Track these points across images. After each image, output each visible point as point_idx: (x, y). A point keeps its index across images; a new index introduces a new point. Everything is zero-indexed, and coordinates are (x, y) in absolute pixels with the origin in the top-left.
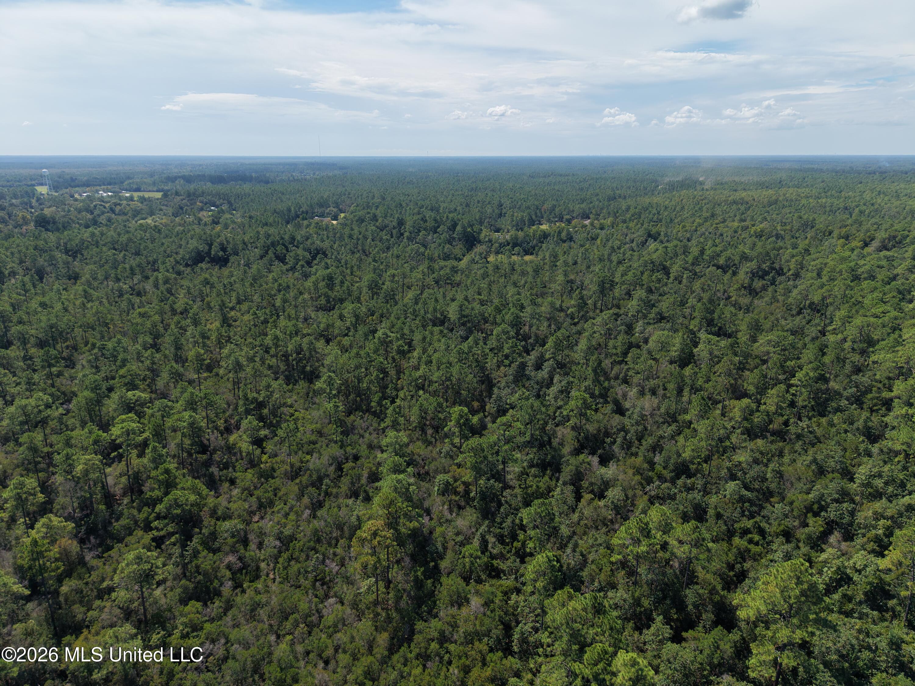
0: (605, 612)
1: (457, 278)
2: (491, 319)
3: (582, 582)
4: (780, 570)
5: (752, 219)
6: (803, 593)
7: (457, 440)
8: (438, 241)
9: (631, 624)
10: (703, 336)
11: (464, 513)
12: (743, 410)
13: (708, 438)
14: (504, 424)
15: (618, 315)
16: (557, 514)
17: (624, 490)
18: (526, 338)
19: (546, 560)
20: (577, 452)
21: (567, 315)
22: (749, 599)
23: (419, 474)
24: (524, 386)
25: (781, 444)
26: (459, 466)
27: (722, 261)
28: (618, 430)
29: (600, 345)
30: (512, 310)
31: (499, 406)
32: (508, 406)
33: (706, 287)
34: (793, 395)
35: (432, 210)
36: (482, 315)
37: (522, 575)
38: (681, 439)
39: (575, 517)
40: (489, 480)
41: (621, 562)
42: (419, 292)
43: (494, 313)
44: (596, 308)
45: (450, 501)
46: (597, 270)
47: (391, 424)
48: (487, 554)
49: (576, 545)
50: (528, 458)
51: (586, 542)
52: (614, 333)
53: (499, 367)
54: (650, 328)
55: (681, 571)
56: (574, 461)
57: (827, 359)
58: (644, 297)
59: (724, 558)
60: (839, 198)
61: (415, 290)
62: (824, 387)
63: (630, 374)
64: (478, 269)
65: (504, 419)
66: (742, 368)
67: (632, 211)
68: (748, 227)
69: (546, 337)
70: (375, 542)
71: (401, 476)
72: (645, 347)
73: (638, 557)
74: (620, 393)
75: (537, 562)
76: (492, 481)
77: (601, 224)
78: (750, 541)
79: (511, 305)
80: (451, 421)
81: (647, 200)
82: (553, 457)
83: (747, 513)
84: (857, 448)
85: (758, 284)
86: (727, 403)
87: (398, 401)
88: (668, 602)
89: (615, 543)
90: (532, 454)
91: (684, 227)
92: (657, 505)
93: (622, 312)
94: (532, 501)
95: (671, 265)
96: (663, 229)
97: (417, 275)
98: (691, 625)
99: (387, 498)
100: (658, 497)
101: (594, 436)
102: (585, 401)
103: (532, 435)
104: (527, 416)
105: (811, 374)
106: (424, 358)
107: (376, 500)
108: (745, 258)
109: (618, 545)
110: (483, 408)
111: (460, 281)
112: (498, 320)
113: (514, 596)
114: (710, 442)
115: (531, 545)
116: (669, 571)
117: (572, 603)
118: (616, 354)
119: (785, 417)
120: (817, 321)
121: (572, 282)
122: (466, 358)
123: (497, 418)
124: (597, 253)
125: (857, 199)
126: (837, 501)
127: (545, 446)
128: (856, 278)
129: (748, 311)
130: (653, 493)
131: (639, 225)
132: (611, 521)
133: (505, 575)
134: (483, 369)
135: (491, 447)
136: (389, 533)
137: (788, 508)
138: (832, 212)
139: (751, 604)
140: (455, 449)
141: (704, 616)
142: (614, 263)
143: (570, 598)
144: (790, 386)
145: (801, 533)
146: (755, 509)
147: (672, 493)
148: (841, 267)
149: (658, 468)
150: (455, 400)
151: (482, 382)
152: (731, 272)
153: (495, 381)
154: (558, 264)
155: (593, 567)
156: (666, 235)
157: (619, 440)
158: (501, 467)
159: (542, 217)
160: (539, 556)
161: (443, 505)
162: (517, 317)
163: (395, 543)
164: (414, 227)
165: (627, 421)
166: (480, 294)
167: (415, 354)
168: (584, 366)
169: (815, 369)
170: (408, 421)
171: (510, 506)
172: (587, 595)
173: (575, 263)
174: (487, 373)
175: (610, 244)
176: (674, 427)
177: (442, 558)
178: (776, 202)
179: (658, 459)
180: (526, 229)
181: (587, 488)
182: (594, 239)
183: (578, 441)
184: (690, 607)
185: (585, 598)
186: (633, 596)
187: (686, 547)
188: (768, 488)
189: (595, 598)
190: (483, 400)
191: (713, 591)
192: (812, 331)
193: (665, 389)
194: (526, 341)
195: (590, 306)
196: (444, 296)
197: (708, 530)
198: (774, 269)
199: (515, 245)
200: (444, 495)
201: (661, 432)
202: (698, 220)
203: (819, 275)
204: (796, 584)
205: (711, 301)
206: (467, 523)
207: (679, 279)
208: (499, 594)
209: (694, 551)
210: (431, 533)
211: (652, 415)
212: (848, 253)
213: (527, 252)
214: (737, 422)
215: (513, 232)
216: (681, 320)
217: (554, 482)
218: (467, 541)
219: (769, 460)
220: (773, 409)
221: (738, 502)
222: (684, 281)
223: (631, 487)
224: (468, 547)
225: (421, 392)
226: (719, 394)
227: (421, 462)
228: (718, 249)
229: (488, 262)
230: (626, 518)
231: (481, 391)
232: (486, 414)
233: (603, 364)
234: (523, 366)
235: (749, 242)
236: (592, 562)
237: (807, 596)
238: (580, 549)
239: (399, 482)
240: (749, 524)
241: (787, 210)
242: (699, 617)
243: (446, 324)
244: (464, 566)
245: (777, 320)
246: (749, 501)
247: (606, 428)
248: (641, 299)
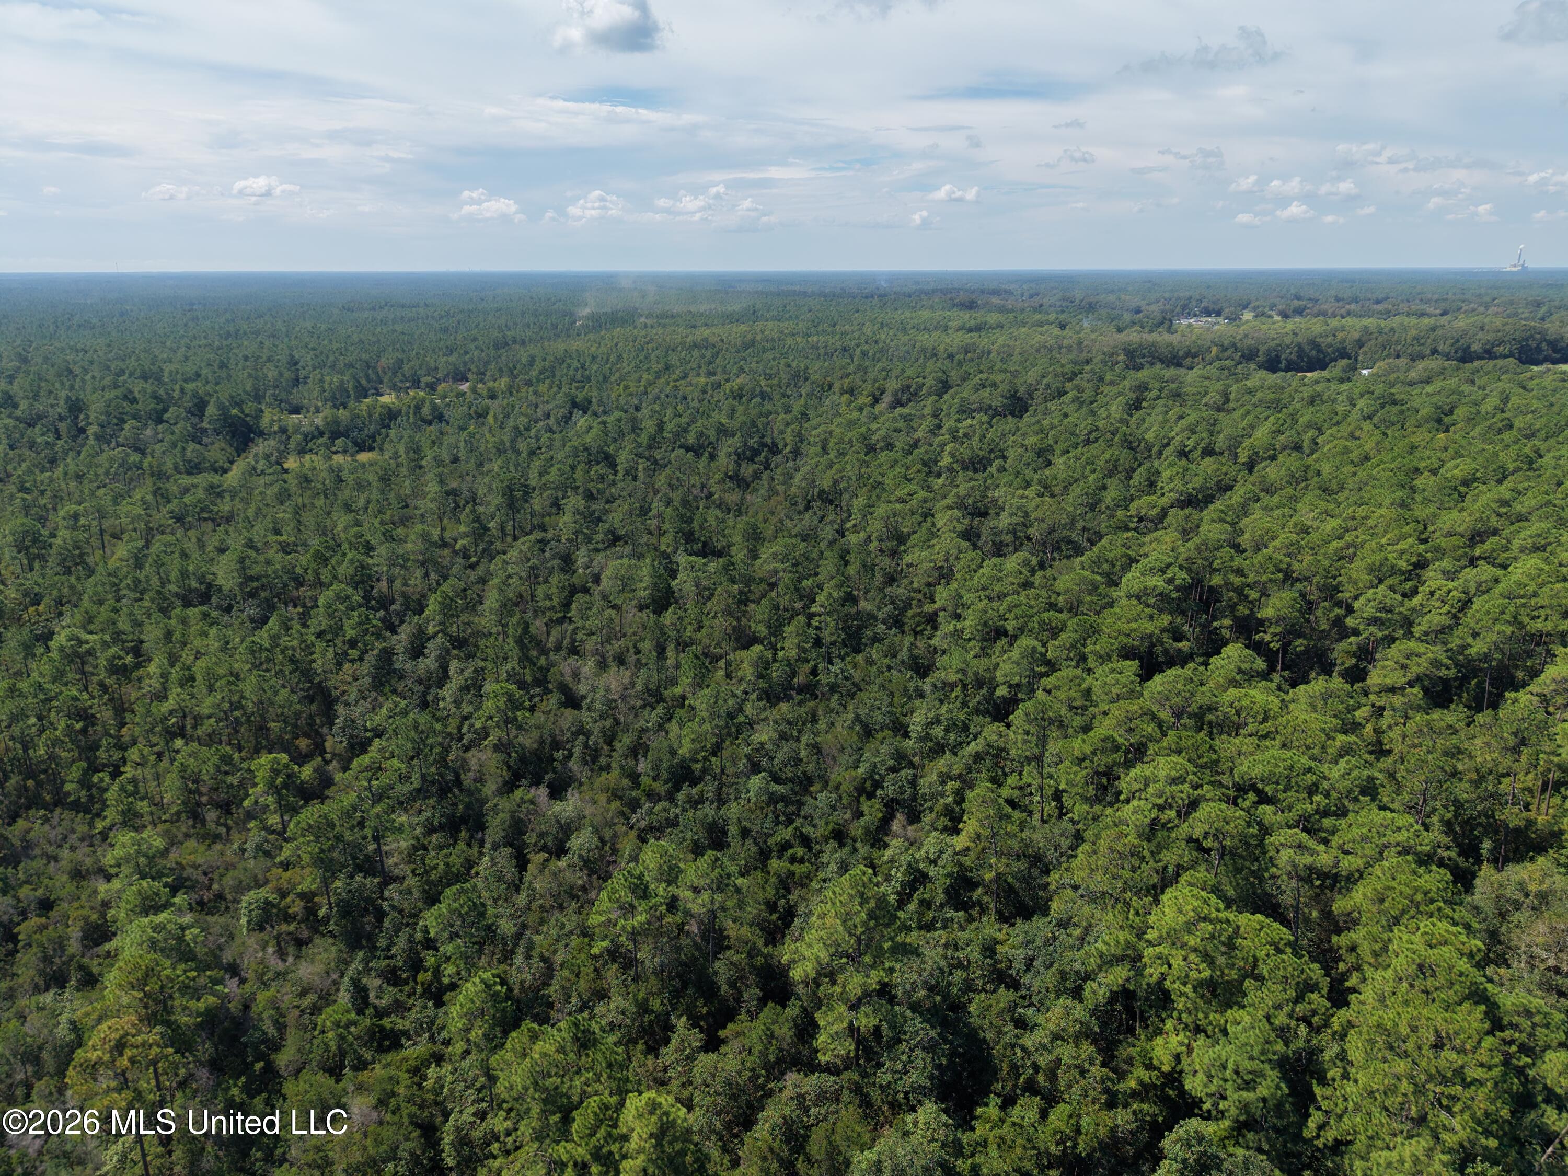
0: (595, 1042)
1: (225, 506)
2: (310, 576)
3: (550, 1006)
4: (837, 890)
5: (724, 371)
6: (871, 915)
7: (274, 820)
8: (168, 438)
9: (640, 1046)
10: (682, 559)
11: (311, 950)
12: (755, 665)
13: (714, 715)
14: (368, 768)
15: (544, 542)
16: (489, 902)
17: (596, 831)
18: (385, 603)
19: (481, 987)
20: (509, 787)
21: (456, 553)
22: (803, 949)
23: (201, 903)
24: (394, 691)
25: (812, 704)
26: (286, 866)
27: (691, 439)
28: (573, 734)
29: (521, 596)
30: (350, 556)
31: (352, 737)
32: (368, 734)
33: (674, 482)
34: (817, 628)
35: (145, 377)
36: (291, 572)
37: (443, 1028)
38: (673, 727)
39: (521, 899)
40: (352, 877)
41: (609, 951)
42: (141, 543)
43: (315, 566)
44: (504, 534)
45: (278, 937)
46: (496, 469)
47: (119, 819)
48: (370, 1011)
49: (530, 947)
50: (422, 818)
51: (546, 935)
52: (544, 573)
53: (339, 664)
54: (599, 559)
55: (703, 937)
56: (505, 804)
57: (851, 570)
58: (581, 508)
59: (761, 896)
60: (833, 333)
61: (131, 540)
62: (853, 610)
63: (578, 637)
64: (267, 486)
65: (365, 759)
66: (744, 600)
67: (538, 365)
68: (719, 385)
69: (424, 596)
70: (124, 1062)
71: (162, 917)
72: (596, 590)
73: (634, 935)
74: (567, 671)
75: (466, 997)
76: (358, 878)
77: (489, 390)
78: (793, 860)
79: (345, 546)
80: (255, 785)
81: (560, 346)
82: (468, 806)
83: (782, 818)
84: (906, 690)
85: (747, 470)
86: (731, 657)
87: (127, 769)
88: (690, 991)
89: (595, 923)
90: (429, 810)
91: (626, 387)
92: (652, 841)
93: (549, 535)
94: (440, 893)
95: (617, 451)
96: (595, 393)
97: (131, 508)
98: (727, 1014)
99: (137, 967)
100: (651, 829)
101: (535, 753)
102: (510, 697)
103: (423, 776)
104: (410, 745)
105: (835, 595)
106: (175, 673)
107: (112, 977)
108: (723, 431)
109: (600, 925)
110: (319, 748)
111: (232, 512)
112: (325, 576)
113: (432, 1072)
114: (716, 721)
115: (450, 969)
116: (684, 941)
117: (539, 1047)
118: (552, 608)
119: (812, 663)
120: (831, 517)
121: (454, 493)
122: (268, 660)
123: (350, 760)
124: (491, 440)
125: (856, 335)
126: (893, 770)
127: (450, 790)
128: (871, 449)
129: (739, 513)
130: (643, 824)
131: (555, 389)
132: (584, 889)
133: (409, 1039)
134: (307, 674)
135: (348, 814)
136: (154, 1035)
137: (834, 796)
138: (829, 355)
139: (807, 953)
140: (271, 837)
141: (746, 996)
142: (524, 455)
143: (534, 1038)
144: (811, 616)
145: (856, 829)
146: (792, 808)
147: (672, 816)
148: (850, 435)
149: (645, 781)
150: (258, 743)
151: (311, 700)
152: (706, 455)
153: (335, 693)
154: (424, 463)
155: (566, 973)
156: (601, 403)
157: (577, 751)
158: (372, 847)
159: (381, 382)
160: (469, 985)
161: (264, 948)
162: (363, 567)
163: (171, 1050)
164: (108, 414)
165: (585, 717)
166: (277, 532)
167: (153, 668)
168: (501, 638)
169: (839, 586)
170: (159, 805)
171: (401, 912)
172: (561, 1025)
173: (456, 460)
174: (317, 680)
175: (511, 423)
176: (660, 710)
177: (276, 1047)
178: (753, 343)
179: (643, 766)
180: (352, 404)
181: (535, 844)
182: (481, 415)
183: (509, 767)
184: (724, 988)
185: (560, 1030)
186: (636, 1000)
187: (705, 896)
188: (804, 773)
189: (576, 1025)
190: (317, 733)
191: (752, 953)
192: (828, 532)
193: (638, 652)
194: (386, 610)
195: (495, 532)
196: (201, 545)
197: (733, 859)
198: (765, 445)
199: (335, 435)
200: (262, 929)
201: (642, 723)
202: (645, 376)
203: (824, 449)
204: (861, 905)
205: (685, 503)
206: (319, 968)
207: (631, 474)
208: (404, 1076)
209: (718, 897)
210: (246, 1007)
211: (623, 698)
212: (856, 414)
213: (362, 447)
214: (749, 682)
215: (327, 412)
216: (645, 538)
217: (476, 849)
218: (326, 998)
219: (799, 732)
220: (793, 653)
221: (768, 804)
222: (641, 475)
223: (606, 824)
224: (329, 1010)
225: (179, 743)
226: (718, 645)
227: (202, 878)
228: (683, 420)
229: (286, 471)
230: (607, 877)
231: (311, 717)
232: (328, 756)
233: (532, 629)
234: (387, 655)
235: (726, 406)
236: (562, 965)
237: (876, 918)
238: (538, 950)
239: (157, 928)
240: (786, 833)
241: (769, 355)
242: (738, 1000)
243: (214, 600)
244: (327, 1049)
245: (781, 521)
246: (783, 798)
247: (553, 736)
248: (577, 512)
